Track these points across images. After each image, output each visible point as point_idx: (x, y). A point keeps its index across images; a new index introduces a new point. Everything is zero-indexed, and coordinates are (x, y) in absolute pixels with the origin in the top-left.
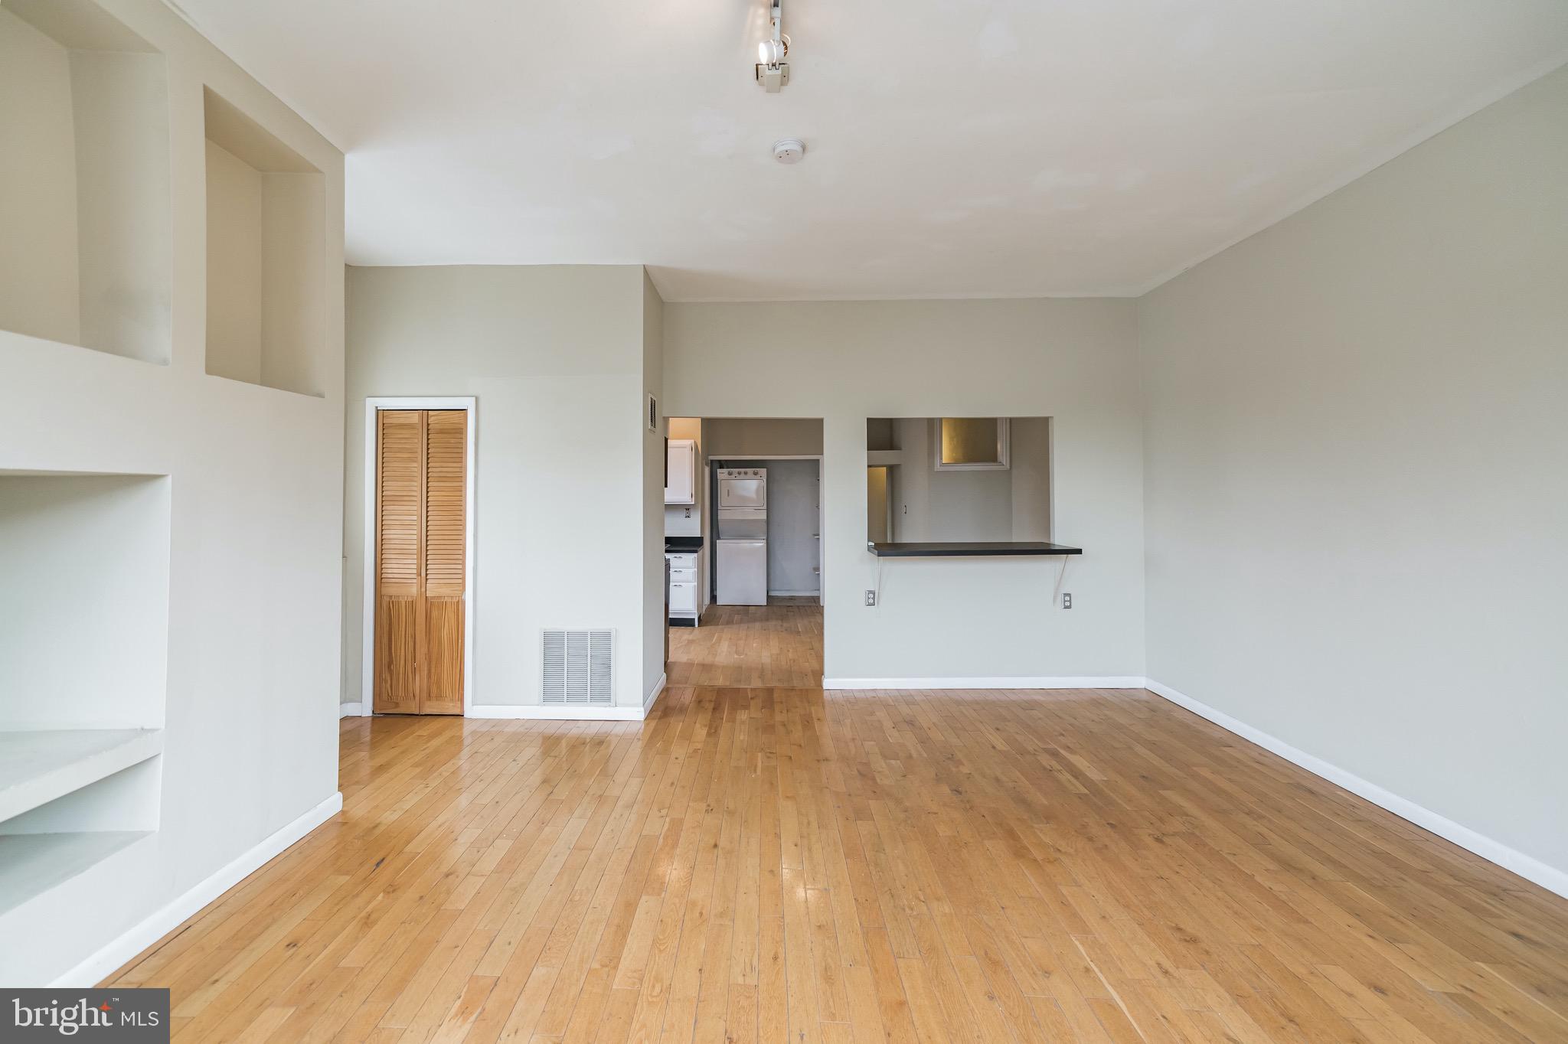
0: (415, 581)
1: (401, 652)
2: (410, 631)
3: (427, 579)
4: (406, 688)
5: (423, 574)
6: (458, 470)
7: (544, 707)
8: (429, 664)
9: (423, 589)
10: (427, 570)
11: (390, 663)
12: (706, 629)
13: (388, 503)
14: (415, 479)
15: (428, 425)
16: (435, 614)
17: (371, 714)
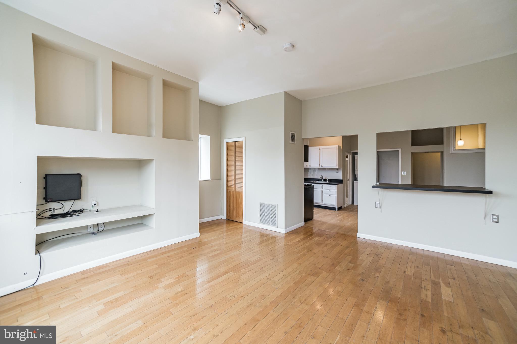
0: (233, 186)
1: (231, 205)
2: (233, 199)
3: (236, 186)
4: (232, 213)
5: (235, 185)
6: (242, 157)
7: (260, 224)
8: (237, 208)
9: (235, 189)
10: (236, 184)
11: (229, 207)
12: (339, 212)
13: (229, 165)
14: (233, 160)
15: (236, 145)
16: (238, 195)
17: (226, 219)
